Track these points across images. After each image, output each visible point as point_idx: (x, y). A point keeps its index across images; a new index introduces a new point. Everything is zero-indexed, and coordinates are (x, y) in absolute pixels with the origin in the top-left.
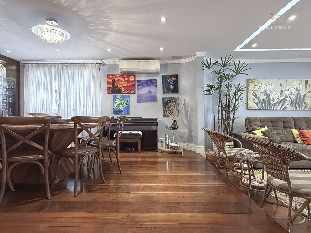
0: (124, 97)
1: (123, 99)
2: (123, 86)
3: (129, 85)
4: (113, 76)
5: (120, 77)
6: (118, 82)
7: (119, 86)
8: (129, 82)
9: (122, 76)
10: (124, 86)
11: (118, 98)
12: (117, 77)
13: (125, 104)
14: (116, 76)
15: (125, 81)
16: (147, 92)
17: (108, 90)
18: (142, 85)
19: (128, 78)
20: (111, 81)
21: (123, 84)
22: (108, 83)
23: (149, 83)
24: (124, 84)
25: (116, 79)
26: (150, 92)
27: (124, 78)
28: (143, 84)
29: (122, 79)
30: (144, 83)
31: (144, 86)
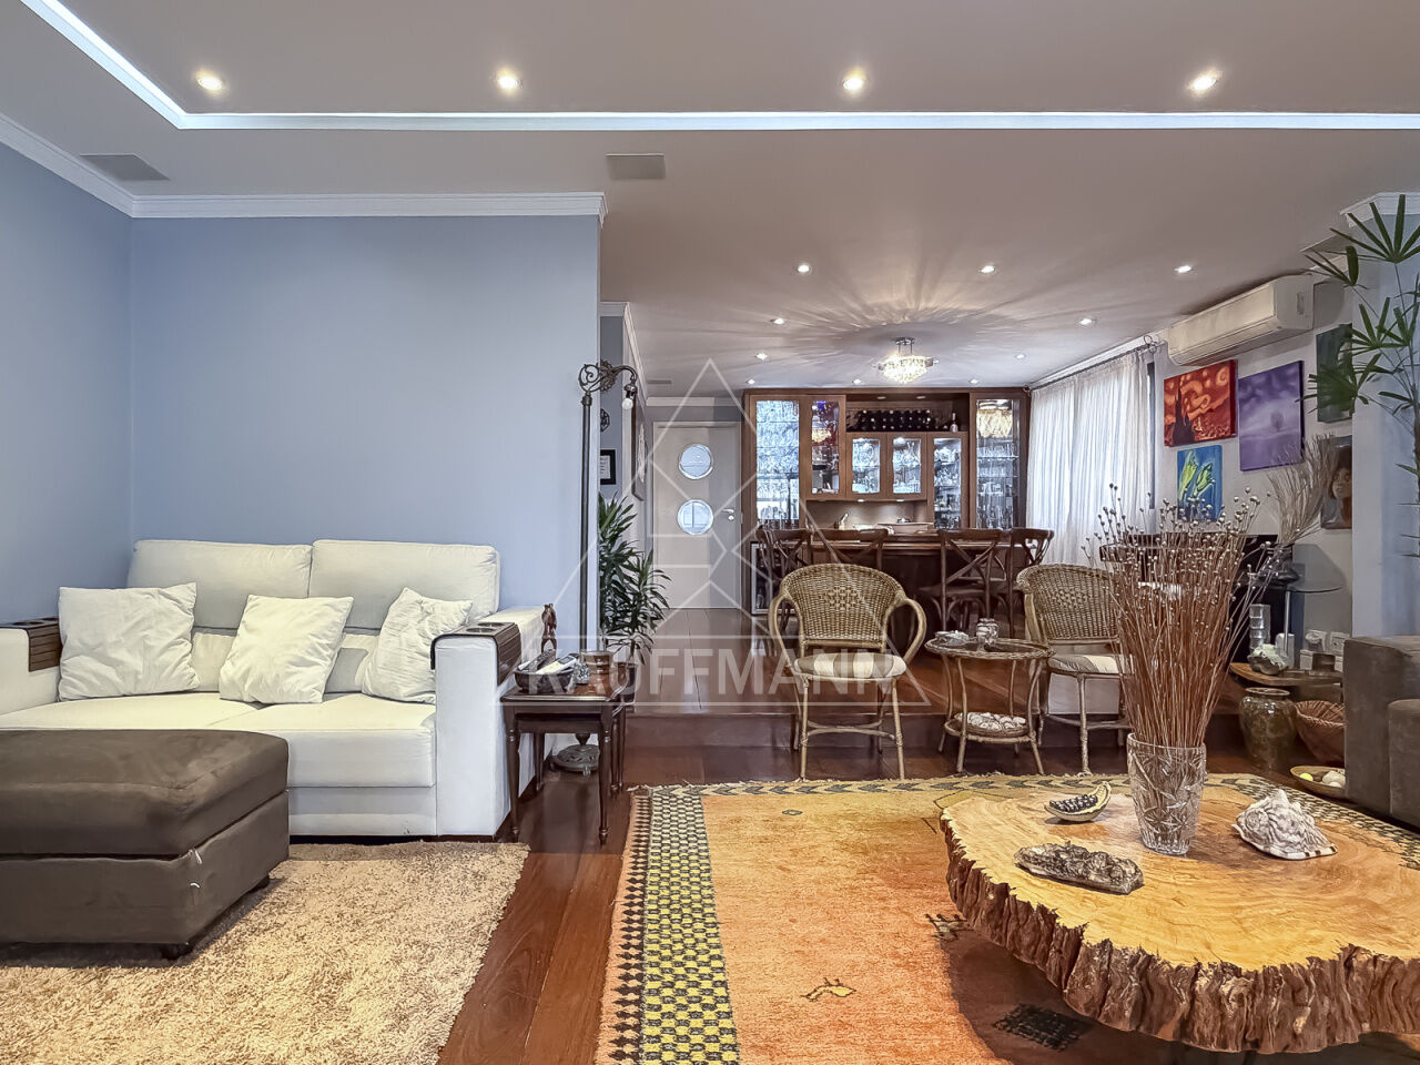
0: (1202, 455)
1: (1201, 464)
2: (1202, 415)
3: (1215, 405)
4: (1177, 379)
5: (1192, 379)
6: (1189, 402)
7: (1191, 416)
8: (1214, 392)
9: (1197, 376)
10: (1203, 412)
11: (1187, 460)
12: (1186, 383)
13: (1204, 480)
14: (1183, 378)
15: (1205, 391)
16: (1268, 422)
17: (1166, 434)
18: (1253, 395)
19: (1214, 381)
20: (1172, 400)
21: (1199, 407)
22: (1167, 410)
23: (1275, 384)
24: (1203, 406)
25: (1183, 392)
26: (1277, 424)
27: (1203, 381)
28: (1259, 392)
29: (1198, 388)
30: (1259, 387)
31: (1259, 400)
